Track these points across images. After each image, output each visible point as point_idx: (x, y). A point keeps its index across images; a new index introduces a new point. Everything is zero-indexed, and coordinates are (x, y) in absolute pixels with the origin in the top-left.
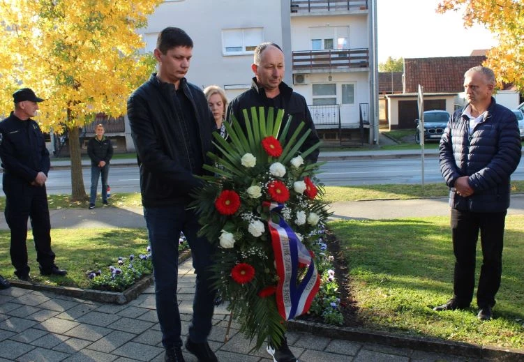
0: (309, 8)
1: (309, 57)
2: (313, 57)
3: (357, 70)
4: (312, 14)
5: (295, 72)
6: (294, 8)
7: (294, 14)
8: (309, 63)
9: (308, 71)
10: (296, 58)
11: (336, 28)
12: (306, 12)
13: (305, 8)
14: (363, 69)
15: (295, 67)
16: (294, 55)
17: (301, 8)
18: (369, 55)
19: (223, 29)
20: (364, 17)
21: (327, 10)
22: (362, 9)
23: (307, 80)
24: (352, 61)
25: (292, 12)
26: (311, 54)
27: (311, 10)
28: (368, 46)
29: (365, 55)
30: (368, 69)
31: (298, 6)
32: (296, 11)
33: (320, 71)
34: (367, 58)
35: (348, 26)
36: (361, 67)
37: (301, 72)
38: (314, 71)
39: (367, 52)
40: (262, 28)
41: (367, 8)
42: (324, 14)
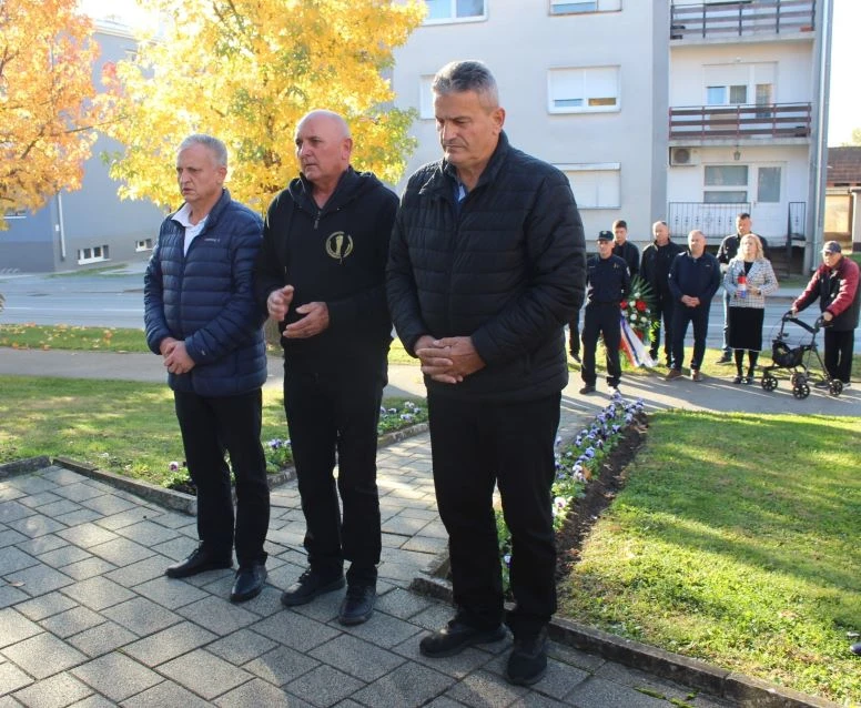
0: (704, 31)
1: (698, 118)
2: (707, 117)
3: (789, 141)
4: (708, 42)
5: (674, 143)
6: (677, 31)
7: (676, 42)
8: (698, 128)
9: (696, 143)
10: (675, 118)
11: (752, 67)
12: (697, 39)
13: (696, 31)
14: (799, 141)
15: (673, 135)
16: (673, 113)
17: (690, 31)
18: (812, 114)
19: (551, 69)
20: (809, 44)
21: (737, 33)
22: (803, 30)
23: (694, 158)
24: (779, 126)
25: (673, 37)
26: (704, 112)
27: (707, 35)
28: (811, 98)
29: (803, 114)
30: (809, 140)
31: (683, 27)
32: (681, 37)
33: (718, 142)
34: (808, 119)
35: (776, 63)
36: (797, 136)
37: (684, 143)
38: (708, 143)
39: (807, 108)
40: (618, 66)
41: (812, 29)
42: (732, 41)
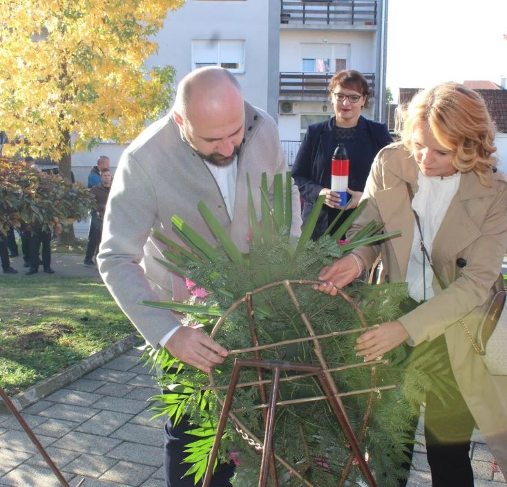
0: (304, 19)
1: (300, 80)
2: (305, 80)
4: (307, 27)
5: (283, 98)
6: (285, 17)
7: (285, 26)
8: (300, 88)
9: (299, 98)
10: (284, 80)
11: (333, 46)
12: (299, 24)
13: (298, 19)
15: (282, 92)
16: (282, 76)
17: (294, 19)
18: (375, 81)
19: (194, 40)
20: (370, 34)
21: (326, 23)
22: (370, 24)
23: (295, 109)
25: (283, 22)
26: (303, 77)
27: (306, 22)
28: (374, 71)
29: (371, 81)
30: (374, 99)
31: (289, 15)
32: (287, 22)
33: (313, 98)
34: (373, 85)
35: (349, 45)
37: (290, 99)
38: (306, 98)
39: (372, 77)
40: (244, 40)
41: (375, 23)
42: (322, 27)
